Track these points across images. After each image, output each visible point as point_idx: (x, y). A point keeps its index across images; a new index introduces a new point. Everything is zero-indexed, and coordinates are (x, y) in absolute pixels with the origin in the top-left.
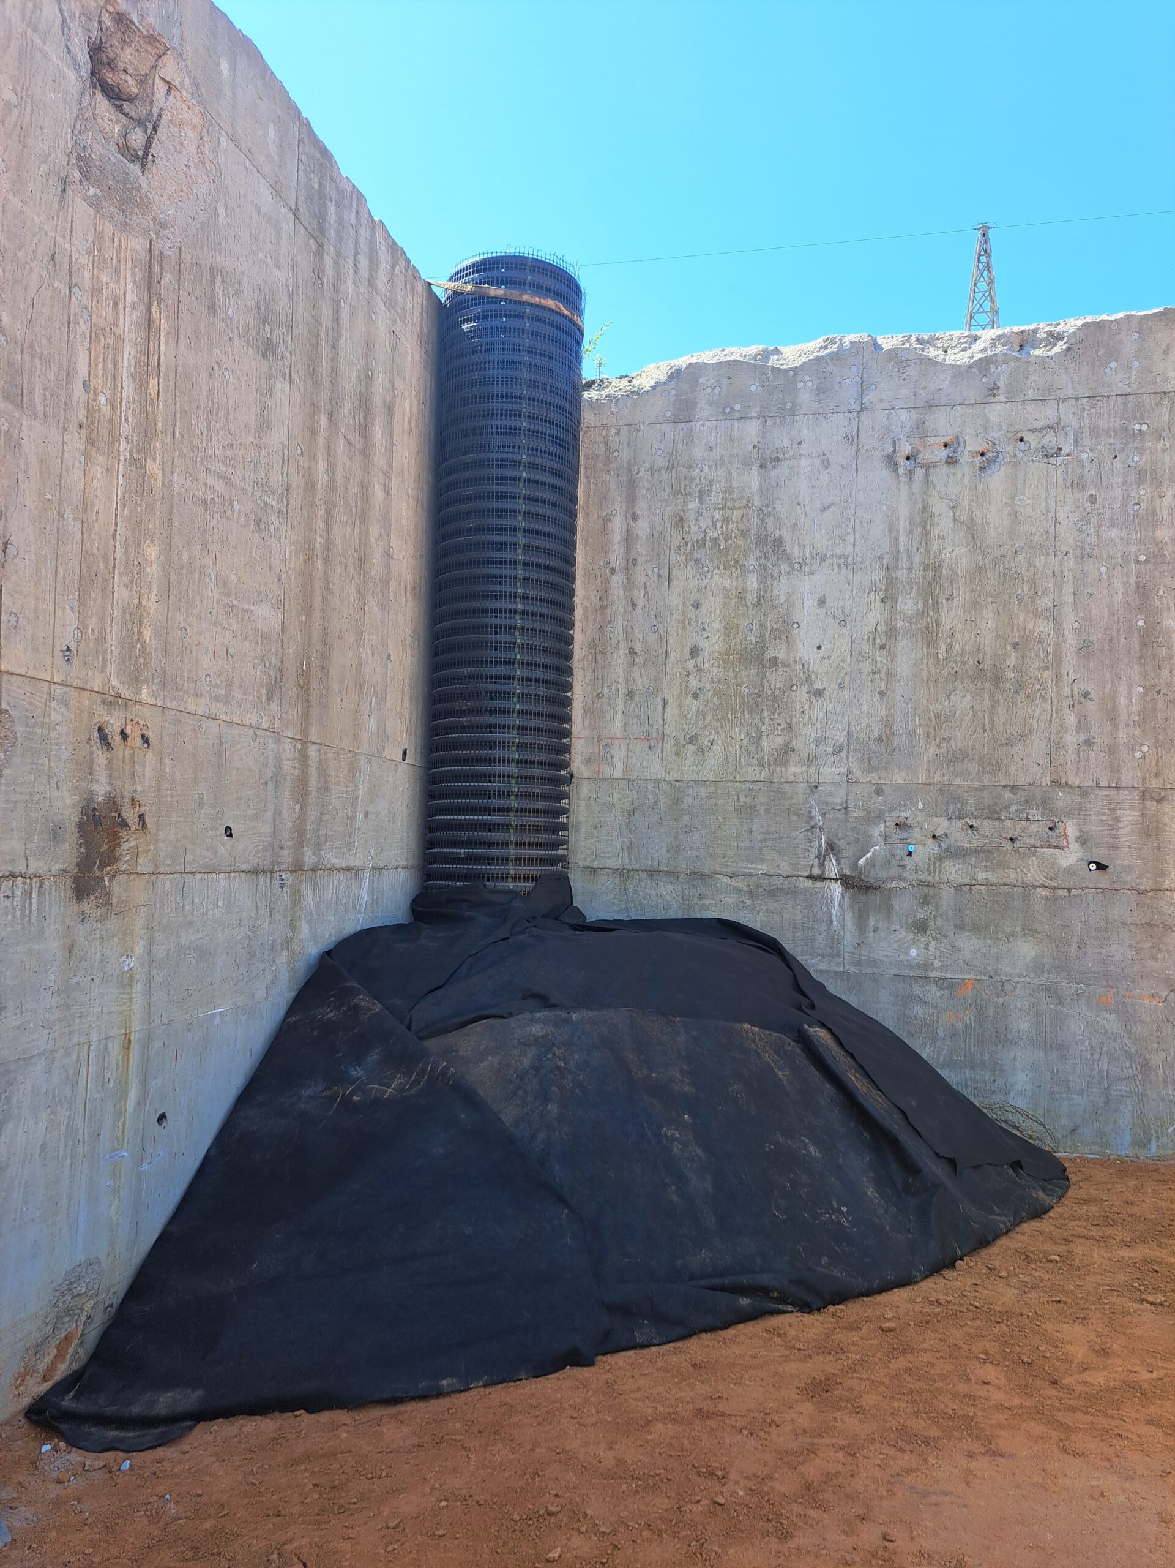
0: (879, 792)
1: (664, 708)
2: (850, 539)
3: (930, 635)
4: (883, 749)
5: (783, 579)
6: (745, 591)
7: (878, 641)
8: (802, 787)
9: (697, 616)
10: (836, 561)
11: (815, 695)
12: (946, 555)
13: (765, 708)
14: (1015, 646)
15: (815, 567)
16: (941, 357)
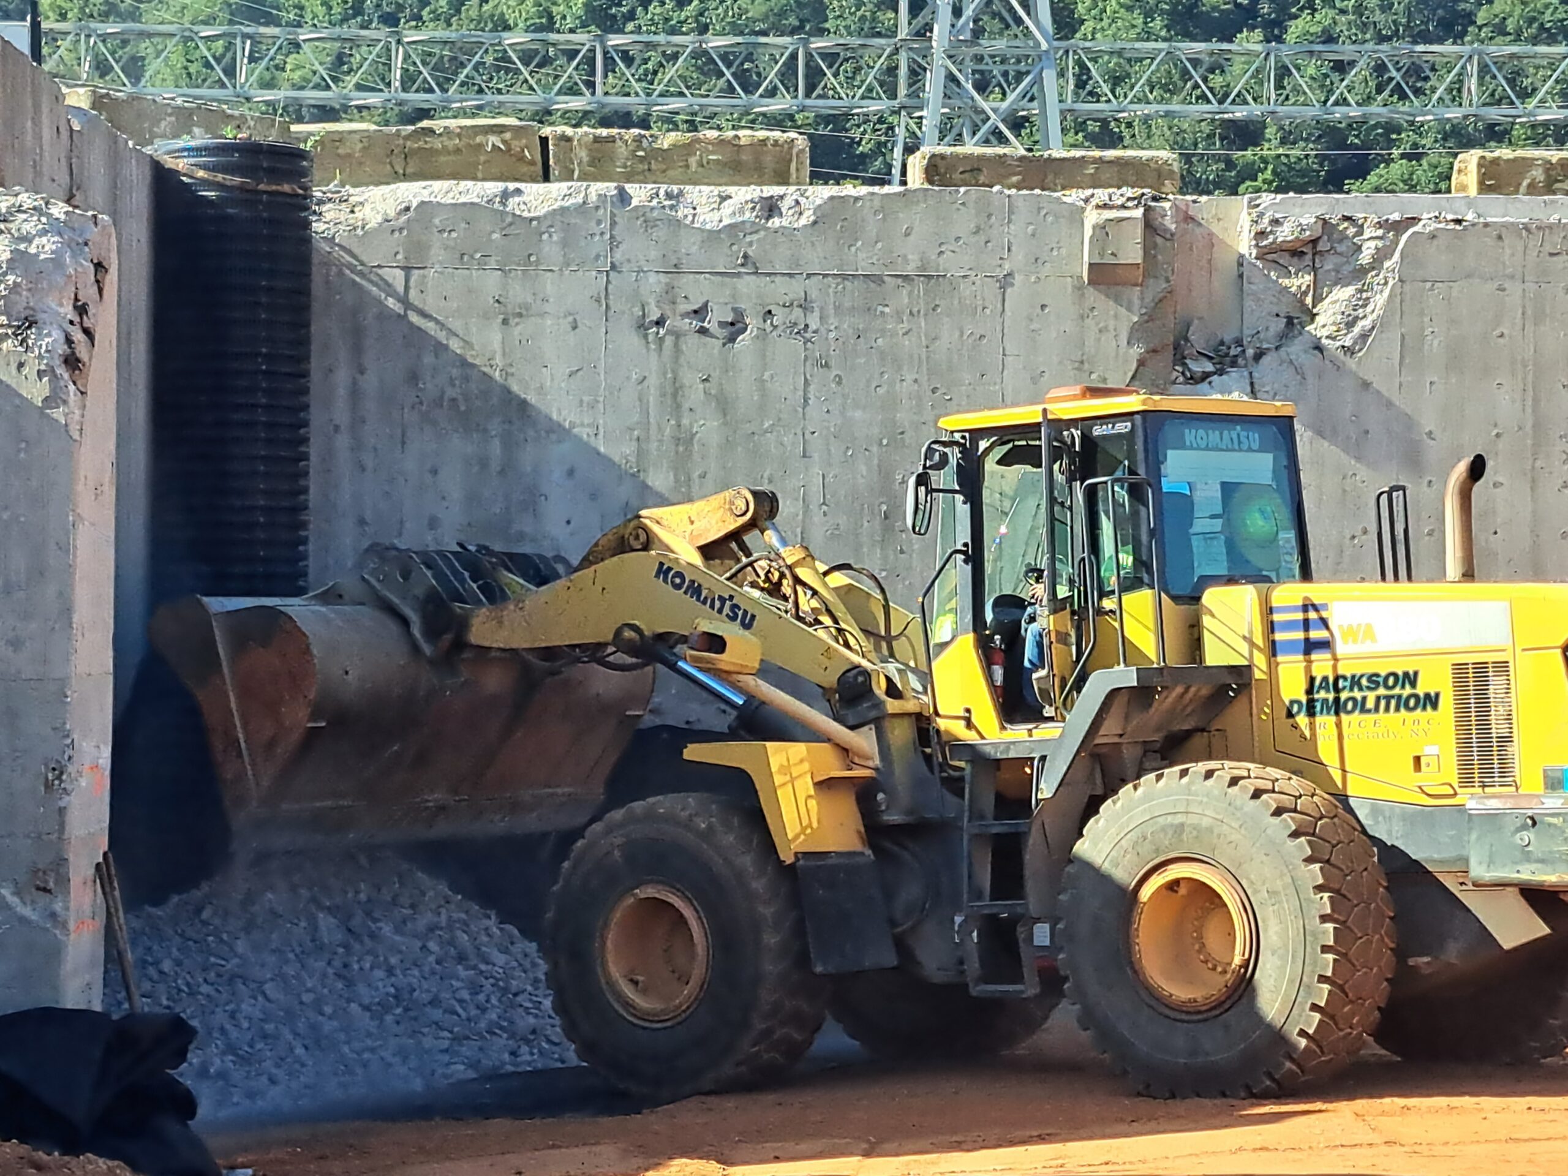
2: (599, 408)
5: (530, 449)
9: (436, 485)
10: (585, 431)
12: (697, 430)
15: (563, 437)
16: (690, 218)
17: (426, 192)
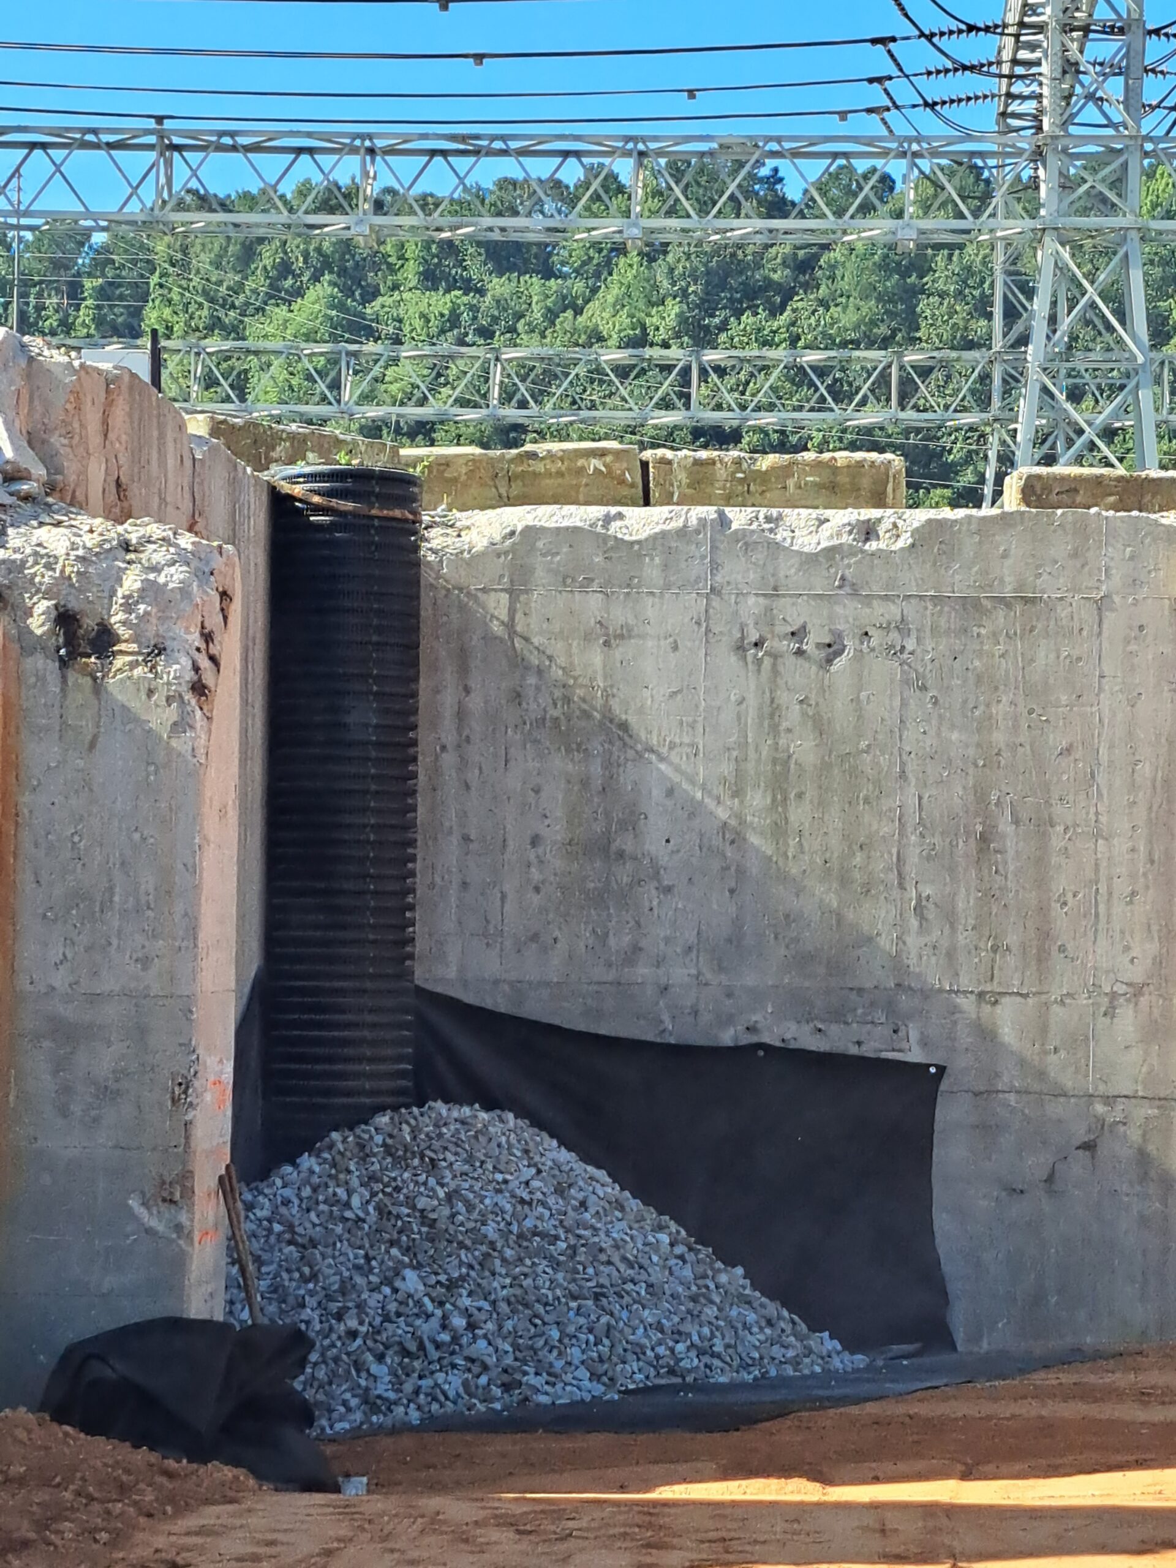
0: (729, 995)
1: (503, 901)
2: (699, 727)
3: (779, 832)
4: (733, 950)
5: (630, 767)
6: (589, 777)
7: (727, 836)
8: (650, 991)
9: (537, 801)
10: (684, 750)
11: (664, 891)
12: (794, 749)
13: (611, 904)
14: (861, 846)
15: (663, 755)
16: (789, 540)
17: (530, 517)
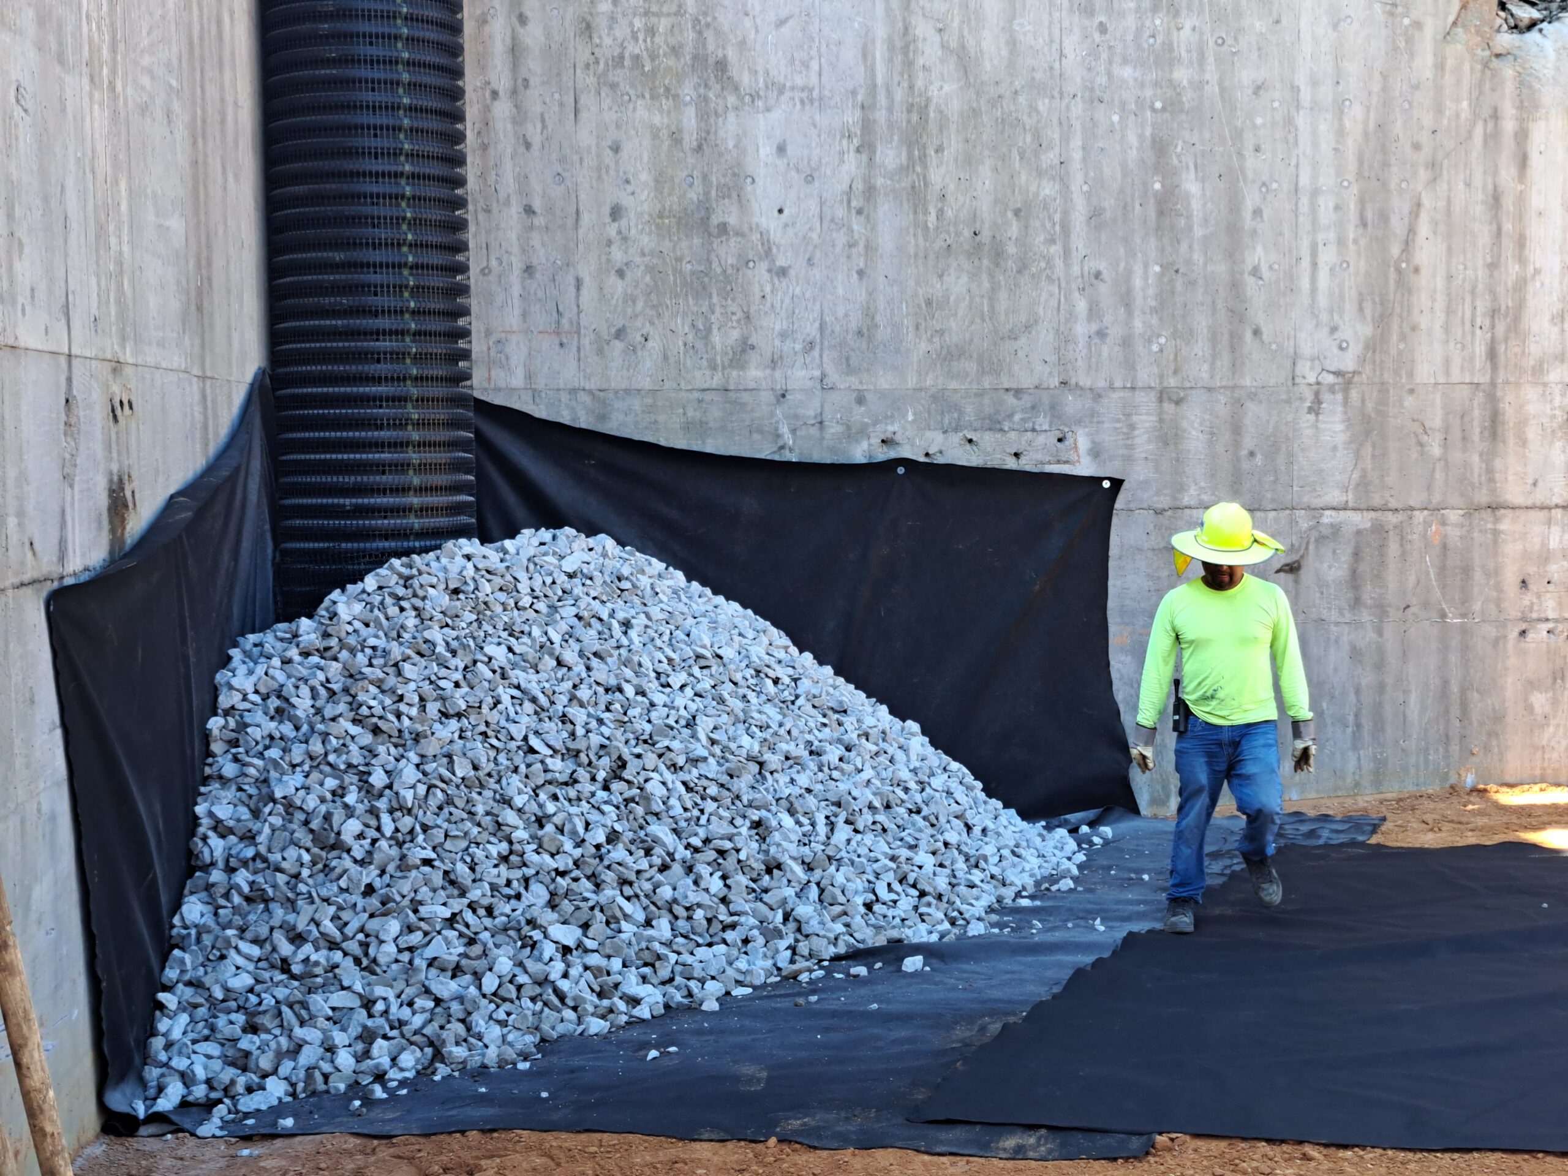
0: (861, 400)
1: (578, 289)
2: (815, 65)
3: (917, 197)
4: (864, 346)
5: (731, 117)
6: (680, 130)
7: (854, 204)
8: (766, 397)
9: (617, 163)
10: (797, 95)
11: (777, 274)
12: (934, 92)
13: (714, 291)
14: (1017, 212)
15: (771, 102)
